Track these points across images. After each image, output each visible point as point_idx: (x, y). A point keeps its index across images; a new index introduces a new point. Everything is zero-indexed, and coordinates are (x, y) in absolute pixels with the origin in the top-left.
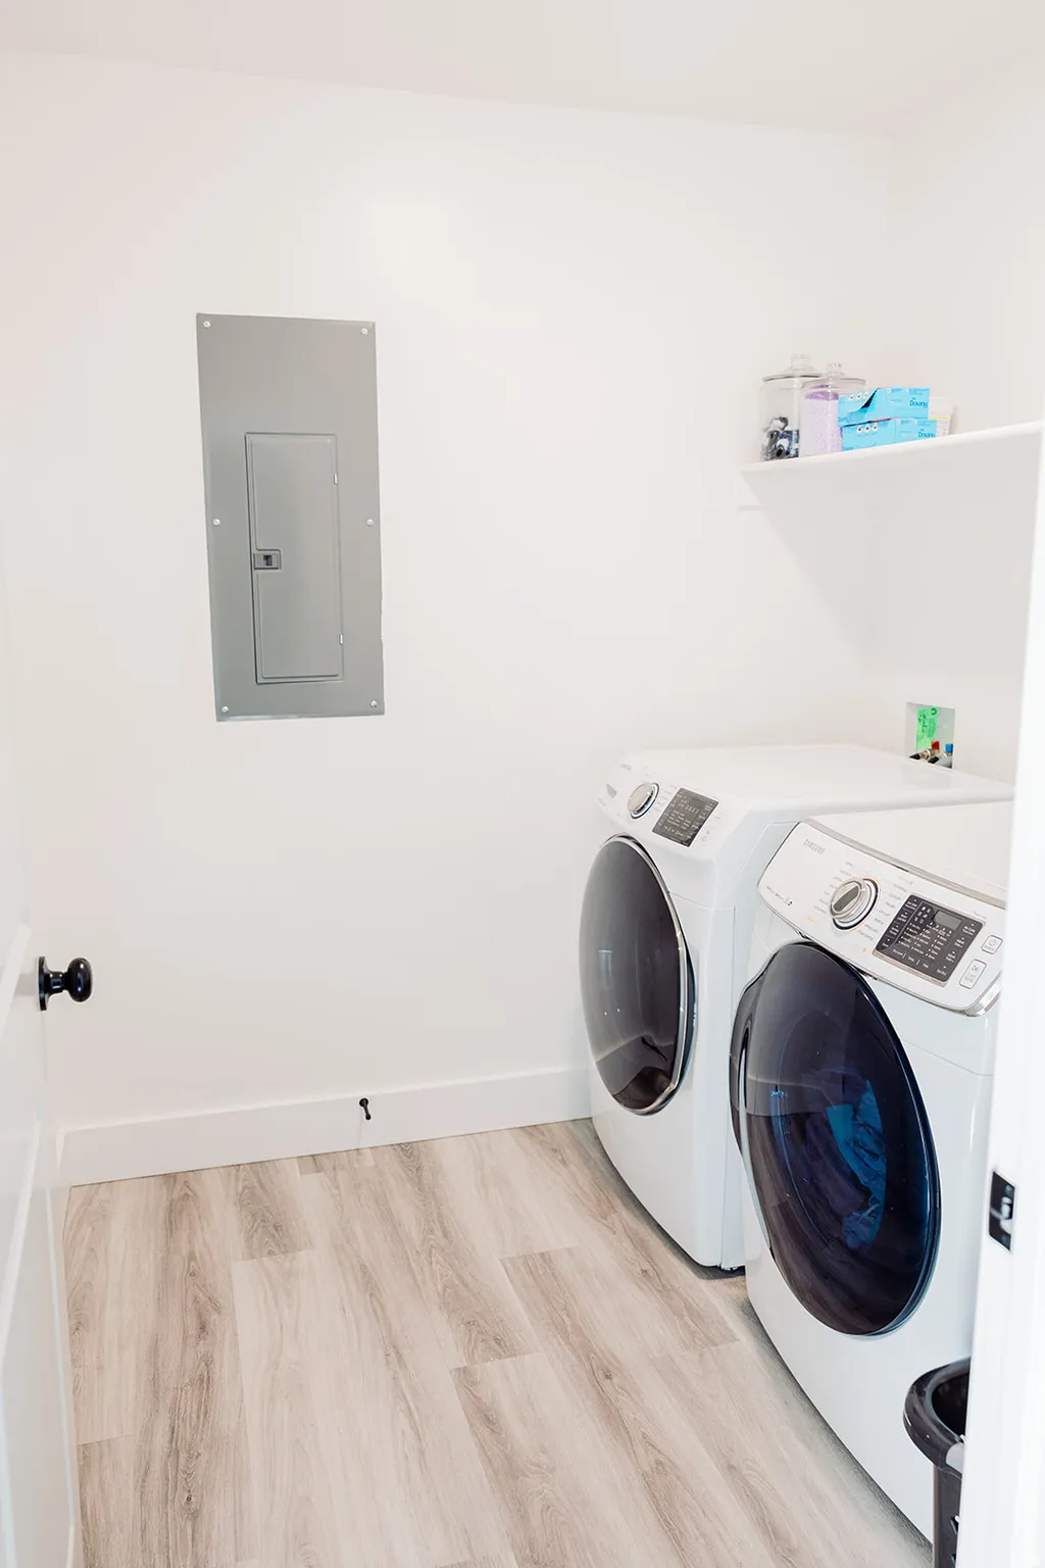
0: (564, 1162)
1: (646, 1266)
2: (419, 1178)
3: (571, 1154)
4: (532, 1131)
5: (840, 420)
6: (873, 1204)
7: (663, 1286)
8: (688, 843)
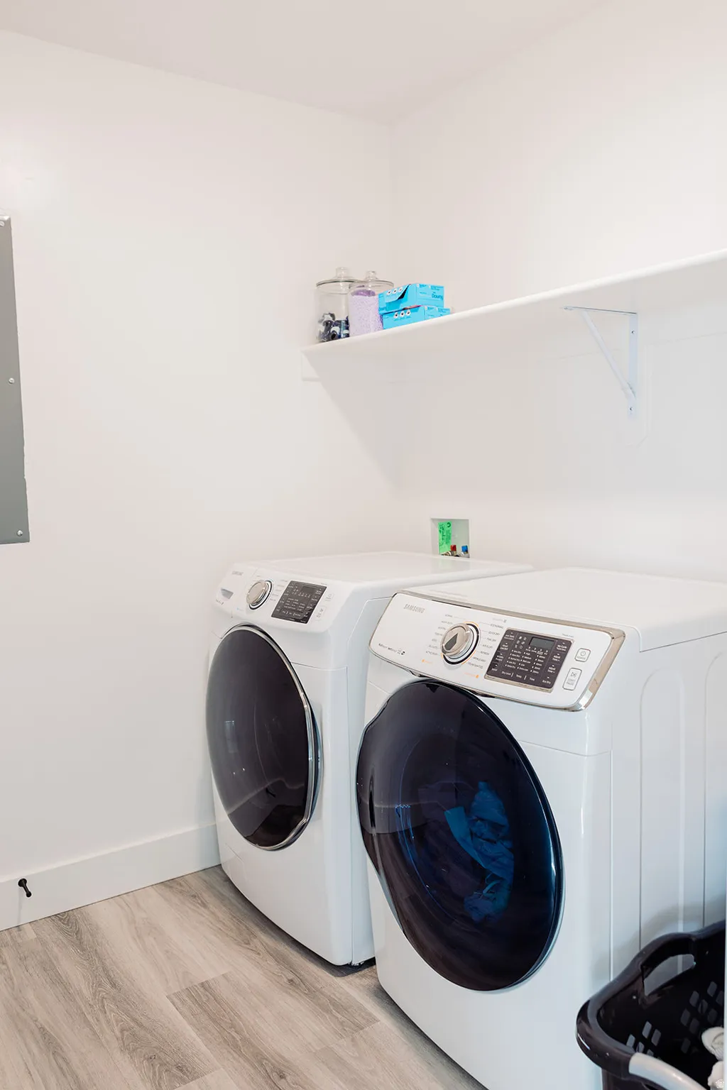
0: (204, 905)
1: (291, 976)
2: (80, 940)
3: (207, 897)
4: (171, 885)
5: (380, 309)
6: (492, 881)
7: (308, 989)
8: (305, 620)
